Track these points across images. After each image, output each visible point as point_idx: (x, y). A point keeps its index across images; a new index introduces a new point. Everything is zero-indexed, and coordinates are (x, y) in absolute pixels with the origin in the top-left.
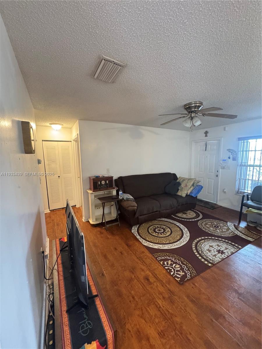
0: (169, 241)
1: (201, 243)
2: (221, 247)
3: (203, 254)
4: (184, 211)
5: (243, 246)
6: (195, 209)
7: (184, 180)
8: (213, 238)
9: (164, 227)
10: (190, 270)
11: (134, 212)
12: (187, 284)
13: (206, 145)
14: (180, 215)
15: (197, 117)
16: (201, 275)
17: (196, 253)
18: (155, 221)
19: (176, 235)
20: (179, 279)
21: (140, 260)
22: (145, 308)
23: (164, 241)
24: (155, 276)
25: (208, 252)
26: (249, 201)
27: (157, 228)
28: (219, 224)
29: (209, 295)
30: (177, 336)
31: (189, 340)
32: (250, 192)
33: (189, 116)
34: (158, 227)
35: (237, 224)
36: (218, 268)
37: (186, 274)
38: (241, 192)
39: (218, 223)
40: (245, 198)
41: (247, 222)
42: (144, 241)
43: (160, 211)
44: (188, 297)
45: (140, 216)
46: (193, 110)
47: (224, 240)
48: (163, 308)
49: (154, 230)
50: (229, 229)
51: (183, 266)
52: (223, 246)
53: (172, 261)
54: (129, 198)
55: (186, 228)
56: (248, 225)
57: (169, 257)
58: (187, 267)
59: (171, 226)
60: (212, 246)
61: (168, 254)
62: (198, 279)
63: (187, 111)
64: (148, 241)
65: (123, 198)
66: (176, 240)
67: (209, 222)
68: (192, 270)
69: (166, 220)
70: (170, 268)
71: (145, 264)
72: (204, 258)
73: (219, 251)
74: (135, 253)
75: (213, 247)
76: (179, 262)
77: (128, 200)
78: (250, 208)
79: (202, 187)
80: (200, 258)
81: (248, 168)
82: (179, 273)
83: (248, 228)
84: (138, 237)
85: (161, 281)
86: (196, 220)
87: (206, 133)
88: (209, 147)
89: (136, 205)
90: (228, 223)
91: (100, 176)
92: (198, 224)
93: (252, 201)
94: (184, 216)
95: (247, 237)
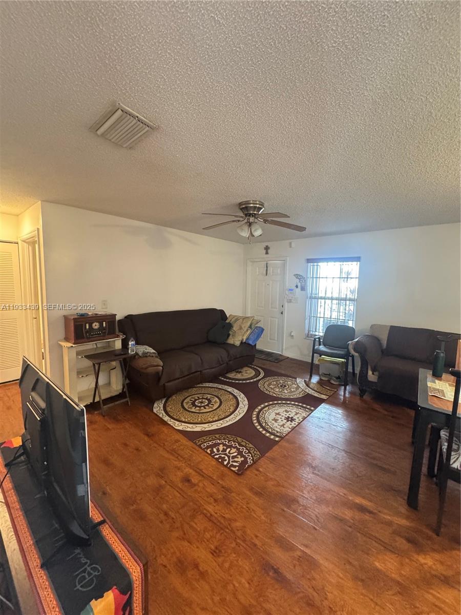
0: (218, 416)
1: (264, 412)
2: (290, 413)
3: (268, 427)
4: (237, 368)
5: (316, 407)
6: (253, 363)
7: (237, 320)
8: (280, 402)
9: (209, 396)
10: (251, 452)
11: (158, 377)
12: (248, 472)
13: (267, 267)
14: (231, 375)
15: (256, 223)
16: (266, 455)
17: (259, 427)
18: (194, 389)
19: (229, 405)
20: (237, 468)
21: (172, 454)
22: (188, 524)
23: (210, 417)
24: (200, 473)
25: (275, 423)
26: (321, 346)
27: (197, 400)
28: (286, 383)
29: (277, 479)
30: (239, 547)
31: (255, 545)
32: (322, 334)
33: (246, 221)
34: (198, 397)
35: (307, 380)
36: (288, 441)
37: (246, 458)
38: (312, 335)
39: (285, 381)
40: (317, 343)
41: (320, 375)
42: (177, 423)
43: (201, 371)
44: (251, 489)
45: (169, 382)
46: (252, 212)
47: (293, 403)
48: (216, 515)
49: (193, 404)
50: (298, 387)
51: (242, 448)
52: (292, 411)
53: (224, 445)
54: (148, 352)
55: (242, 394)
56: (321, 379)
57: (220, 440)
58: (247, 449)
59: (219, 393)
60: (278, 414)
61: (217, 436)
62: (263, 461)
63: (243, 212)
64: (185, 422)
65: (137, 354)
66: (229, 413)
67: (273, 381)
68: (255, 451)
69: (211, 385)
70: (223, 456)
71: (182, 459)
72: (269, 432)
73: (288, 419)
74: (162, 445)
75: (280, 415)
76: (236, 444)
77: (145, 355)
78: (323, 356)
79: (263, 330)
80: (264, 432)
81: (319, 300)
82: (236, 459)
83: (320, 383)
84: (166, 418)
85: (210, 478)
86: (255, 380)
87: (267, 248)
88: (270, 270)
89: (161, 364)
90: (297, 379)
91: (89, 314)
92: (259, 385)
93: (325, 345)
94: (239, 376)
95: (320, 395)
